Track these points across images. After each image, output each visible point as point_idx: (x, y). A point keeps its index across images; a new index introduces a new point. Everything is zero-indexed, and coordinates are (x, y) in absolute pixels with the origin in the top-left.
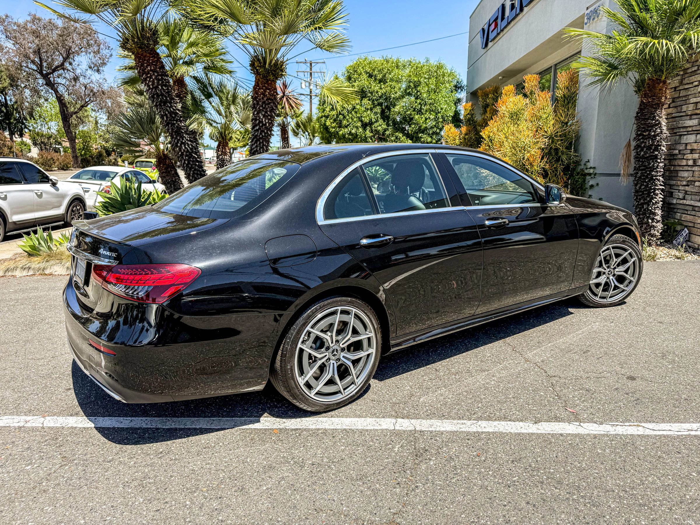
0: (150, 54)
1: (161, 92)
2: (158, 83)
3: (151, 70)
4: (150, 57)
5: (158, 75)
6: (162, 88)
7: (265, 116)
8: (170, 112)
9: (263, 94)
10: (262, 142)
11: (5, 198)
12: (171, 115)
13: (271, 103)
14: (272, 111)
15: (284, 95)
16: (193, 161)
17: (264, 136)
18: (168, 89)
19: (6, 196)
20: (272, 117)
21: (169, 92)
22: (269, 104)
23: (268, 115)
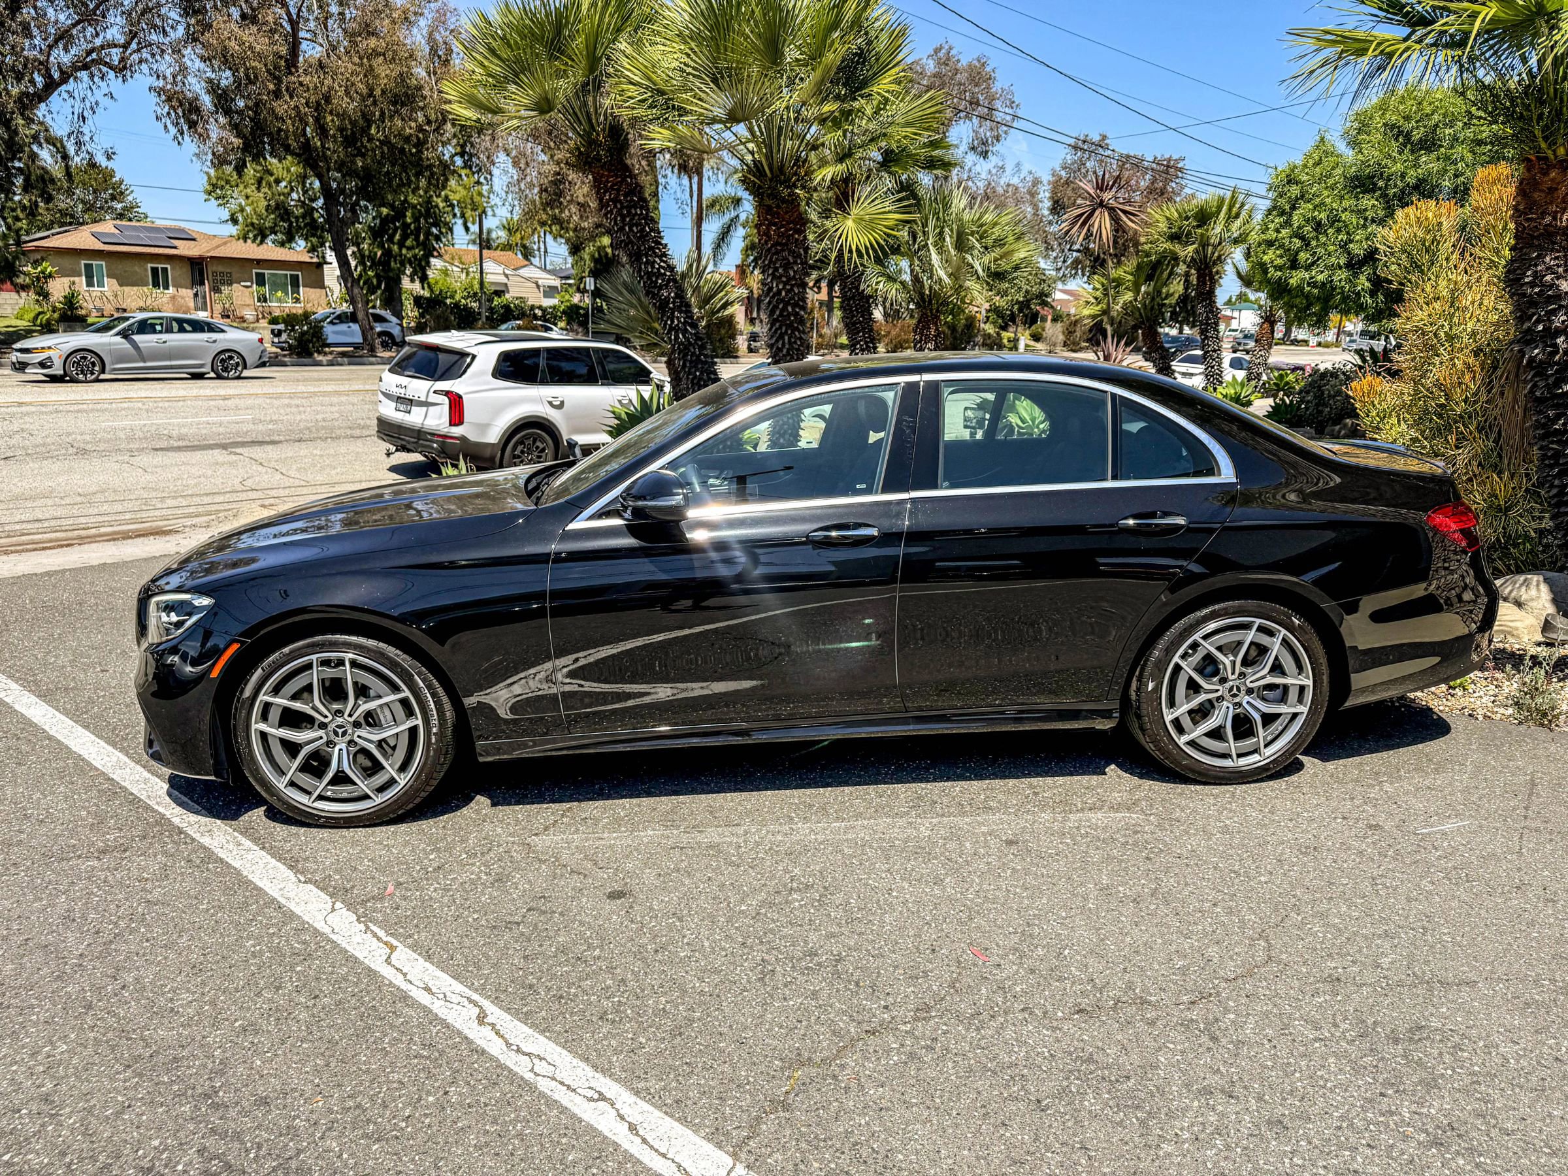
0: (610, 171)
1: (628, 237)
2: (623, 220)
3: (610, 200)
4: (609, 177)
5: (622, 207)
6: (631, 229)
7: (774, 277)
8: (647, 273)
9: (767, 234)
10: (780, 328)
11: (561, 406)
12: (649, 278)
13: (783, 250)
14: (787, 266)
15: (1101, 204)
16: (691, 362)
17: (781, 315)
18: (643, 230)
19: (562, 403)
20: (789, 279)
21: (643, 236)
22: (777, 253)
23: (781, 276)
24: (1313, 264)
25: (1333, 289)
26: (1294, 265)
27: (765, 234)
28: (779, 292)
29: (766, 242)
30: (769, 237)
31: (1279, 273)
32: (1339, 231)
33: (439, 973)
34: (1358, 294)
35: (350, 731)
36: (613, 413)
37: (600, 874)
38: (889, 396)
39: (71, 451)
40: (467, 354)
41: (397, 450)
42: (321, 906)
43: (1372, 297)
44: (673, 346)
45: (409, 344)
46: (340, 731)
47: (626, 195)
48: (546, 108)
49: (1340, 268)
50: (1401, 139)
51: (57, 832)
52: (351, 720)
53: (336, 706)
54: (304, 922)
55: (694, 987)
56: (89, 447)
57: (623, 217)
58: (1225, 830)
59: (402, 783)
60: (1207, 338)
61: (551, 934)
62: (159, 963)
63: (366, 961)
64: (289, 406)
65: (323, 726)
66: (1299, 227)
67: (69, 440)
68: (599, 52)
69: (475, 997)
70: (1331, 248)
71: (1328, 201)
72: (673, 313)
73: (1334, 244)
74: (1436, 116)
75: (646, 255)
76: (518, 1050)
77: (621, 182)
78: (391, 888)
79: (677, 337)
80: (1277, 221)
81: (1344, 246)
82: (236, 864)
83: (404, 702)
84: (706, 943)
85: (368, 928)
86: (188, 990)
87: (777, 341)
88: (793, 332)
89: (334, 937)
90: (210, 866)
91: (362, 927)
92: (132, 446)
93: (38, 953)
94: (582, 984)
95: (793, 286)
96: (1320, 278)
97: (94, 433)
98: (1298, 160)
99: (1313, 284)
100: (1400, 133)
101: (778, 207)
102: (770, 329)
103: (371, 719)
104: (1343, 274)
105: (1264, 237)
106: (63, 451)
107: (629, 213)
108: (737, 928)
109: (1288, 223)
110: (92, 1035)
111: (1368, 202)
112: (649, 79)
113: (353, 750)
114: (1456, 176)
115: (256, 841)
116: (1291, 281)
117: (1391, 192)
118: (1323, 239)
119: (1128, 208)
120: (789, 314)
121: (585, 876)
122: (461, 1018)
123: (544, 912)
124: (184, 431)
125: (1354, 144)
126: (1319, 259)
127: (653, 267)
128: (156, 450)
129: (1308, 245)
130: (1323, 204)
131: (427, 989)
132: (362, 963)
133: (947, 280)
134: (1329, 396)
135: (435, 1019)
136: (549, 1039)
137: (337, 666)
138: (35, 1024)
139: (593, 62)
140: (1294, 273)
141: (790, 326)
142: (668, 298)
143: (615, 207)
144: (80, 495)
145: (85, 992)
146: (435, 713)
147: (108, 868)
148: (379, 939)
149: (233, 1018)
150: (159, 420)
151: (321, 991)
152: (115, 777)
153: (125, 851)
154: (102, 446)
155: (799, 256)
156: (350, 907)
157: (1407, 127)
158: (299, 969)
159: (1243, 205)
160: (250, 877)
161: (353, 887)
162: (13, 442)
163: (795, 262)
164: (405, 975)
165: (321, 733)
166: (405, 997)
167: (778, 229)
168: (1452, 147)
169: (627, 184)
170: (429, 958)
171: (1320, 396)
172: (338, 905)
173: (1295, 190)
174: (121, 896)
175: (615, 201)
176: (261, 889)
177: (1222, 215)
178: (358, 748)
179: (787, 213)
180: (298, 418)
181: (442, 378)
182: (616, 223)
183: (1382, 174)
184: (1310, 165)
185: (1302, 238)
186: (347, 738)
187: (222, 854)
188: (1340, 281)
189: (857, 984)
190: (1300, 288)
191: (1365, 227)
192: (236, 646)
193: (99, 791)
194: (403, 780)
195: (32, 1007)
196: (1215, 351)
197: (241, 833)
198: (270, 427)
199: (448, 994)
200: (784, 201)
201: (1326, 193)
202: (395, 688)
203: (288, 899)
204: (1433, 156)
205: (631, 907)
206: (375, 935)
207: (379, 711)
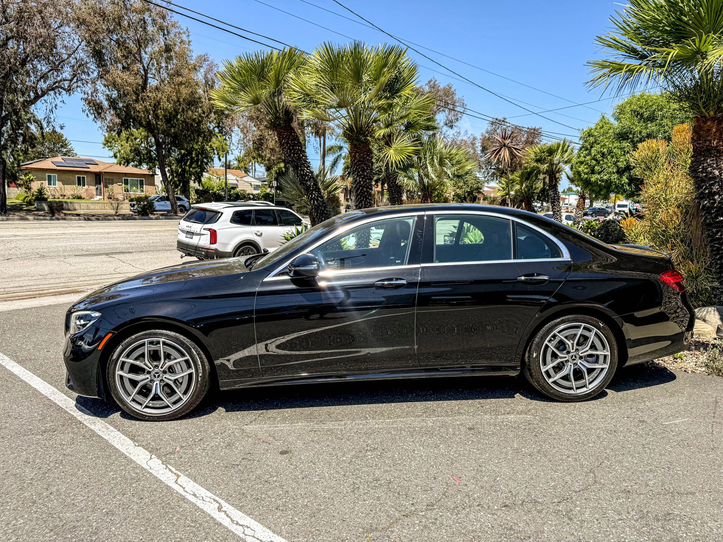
0: (284, 130)
3: (285, 143)
4: (284, 132)
5: (290, 146)
6: (294, 155)
7: (358, 176)
8: (301, 174)
9: (355, 156)
10: (361, 198)
11: (261, 235)
12: (302, 177)
13: (362, 164)
14: (364, 170)
15: (504, 145)
16: (320, 213)
17: (361, 192)
18: (299, 156)
19: (261, 234)
20: (365, 176)
21: (299, 159)
22: (359, 165)
23: (361, 175)
24: (602, 171)
25: (611, 182)
26: (593, 172)
27: (354, 157)
28: (360, 182)
29: (354, 160)
30: (356, 158)
31: (586, 176)
32: (612, 157)
33: (200, 488)
34: (623, 185)
35: (161, 375)
36: (285, 237)
37: (277, 443)
38: (411, 221)
39: (37, 256)
40: (219, 212)
41: (186, 255)
42: (145, 457)
43: (629, 186)
44: (312, 206)
45: (193, 208)
46: (157, 375)
47: (292, 141)
48: (257, 102)
49: (614, 173)
50: (639, 117)
51: (23, 423)
52: (162, 370)
53: (155, 363)
54: (137, 464)
55: (321, 495)
56: (45, 254)
57: (291, 150)
58: (572, 423)
59: (185, 400)
60: (554, 205)
61: (253, 470)
62: (68, 483)
63: (166, 482)
64: (137, 237)
65: (149, 373)
66: (594, 156)
67: (37, 251)
68: (280, 78)
69: (217, 499)
70: (610, 164)
71: (607, 144)
72: (312, 192)
73: (611, 163)
74: (654, 107)
75: (301, 167)
76: (237, 523)
77: (290, 135)
78: (178, 449)
79: (314, 203)
80: (584, 153)
81: (615, 163)
82: (106, 437)
83: (187, 362)
84: (327, 475)
85: (167, 467)
86: (81, 495)
87: (359, 204)
88: (366, 200)
89: (151, 471)
90: (94, 438)
91: (164, 466)
92: (65, 254)
93: (12, 477)
94: (268, 493)
95: (366, 179)
96: (605, 178)
97: (48, 248)
98: (593, 126)
99: (602, 181)
100: (638, 114)
101: (359, 145)
102: (356, 199)
103: (171, 369)
104: (616, 176)
105: (579, 160)
106: (34, 256)
107: (293, 148)
108: (341, 468)
109: (589, 154)
110: (35, 515)
111: (625, 144)
112: (303, 89)
113: (162, 384)
114: (665, 132)
115: (115, 427)
116: (592, 179)
117: (636, 139)
118: (606, 160)
119: (516, 147)
120: (365, 192)
121: (269, 444)
122: (210, 508)
123: (250, 460)
124: (89, 247)
125: (618, 119)
126: (604, 169)
127: (303, 172)
128: (76, 256)
129: (599, 163)
130: (605, 145)
131: (194, 495)
132: (164, 483)
133: (435, 179)
134: (612, 231)
135: (198, 509)
136: (252, 518)
137: (156, 344)
138: (9, 510)
139: (278, 82)
140: (593, 176)
141: (365, 197)
142: (310, 185)
143: (287, 146)
144: (40, 275)
145: (33, 496)
146: (201, 366)
147: (46, 439)
148: (172, 472)
149: (102, 508)
150: (77, 243)
151: (144, 496)
152: (51, 398)
153: (54, 431)
154: (51, 254)
155: (369, 166)
156: (159, 457)
157: (641, 111)
158: (134, 485)
159: (569, 146)
160: (112, 443)
161: (161, 448)
162: (11, 252)
163: (367, 169)
164: (184, 488)
165: (148, 376)
166: (184, 499)
167: (360, 154)
168: (662, 120)
169: (292, 135)
170: (195, 481)
171: (607, 231)
172: (153, 456)
173: (592, 139)
174: (51, 452)
175: (287, 143)
176: (117, 449)
177: (559, 151)
178: (165, 383)
179: (363, 147)
180: (141, 242)
181: (207, 223)
182: (287, 153)
183: (631, 132)
184: (598, 128)
185: (596, 160)
186: (160, 378)
187: (100, 433)
188: (614, 179)
189: (399, 494)
190: (596, 182)
191: (624, 155)
192: (110, 335)
193: (43, 405)
194: (185, 399)
195: (7, 502)
196: (558, 211)
197: (109, 424)
198: (128, 246)
199: (204, 497)
200: (362, 142)
201: (606, 140)
202: (183, 355)
203: (130, 453)
204: (654, 124)
205: (291, 458)
206: (170, 470)
207: (175, 366)
